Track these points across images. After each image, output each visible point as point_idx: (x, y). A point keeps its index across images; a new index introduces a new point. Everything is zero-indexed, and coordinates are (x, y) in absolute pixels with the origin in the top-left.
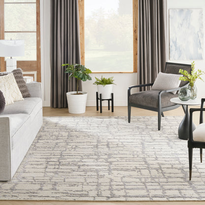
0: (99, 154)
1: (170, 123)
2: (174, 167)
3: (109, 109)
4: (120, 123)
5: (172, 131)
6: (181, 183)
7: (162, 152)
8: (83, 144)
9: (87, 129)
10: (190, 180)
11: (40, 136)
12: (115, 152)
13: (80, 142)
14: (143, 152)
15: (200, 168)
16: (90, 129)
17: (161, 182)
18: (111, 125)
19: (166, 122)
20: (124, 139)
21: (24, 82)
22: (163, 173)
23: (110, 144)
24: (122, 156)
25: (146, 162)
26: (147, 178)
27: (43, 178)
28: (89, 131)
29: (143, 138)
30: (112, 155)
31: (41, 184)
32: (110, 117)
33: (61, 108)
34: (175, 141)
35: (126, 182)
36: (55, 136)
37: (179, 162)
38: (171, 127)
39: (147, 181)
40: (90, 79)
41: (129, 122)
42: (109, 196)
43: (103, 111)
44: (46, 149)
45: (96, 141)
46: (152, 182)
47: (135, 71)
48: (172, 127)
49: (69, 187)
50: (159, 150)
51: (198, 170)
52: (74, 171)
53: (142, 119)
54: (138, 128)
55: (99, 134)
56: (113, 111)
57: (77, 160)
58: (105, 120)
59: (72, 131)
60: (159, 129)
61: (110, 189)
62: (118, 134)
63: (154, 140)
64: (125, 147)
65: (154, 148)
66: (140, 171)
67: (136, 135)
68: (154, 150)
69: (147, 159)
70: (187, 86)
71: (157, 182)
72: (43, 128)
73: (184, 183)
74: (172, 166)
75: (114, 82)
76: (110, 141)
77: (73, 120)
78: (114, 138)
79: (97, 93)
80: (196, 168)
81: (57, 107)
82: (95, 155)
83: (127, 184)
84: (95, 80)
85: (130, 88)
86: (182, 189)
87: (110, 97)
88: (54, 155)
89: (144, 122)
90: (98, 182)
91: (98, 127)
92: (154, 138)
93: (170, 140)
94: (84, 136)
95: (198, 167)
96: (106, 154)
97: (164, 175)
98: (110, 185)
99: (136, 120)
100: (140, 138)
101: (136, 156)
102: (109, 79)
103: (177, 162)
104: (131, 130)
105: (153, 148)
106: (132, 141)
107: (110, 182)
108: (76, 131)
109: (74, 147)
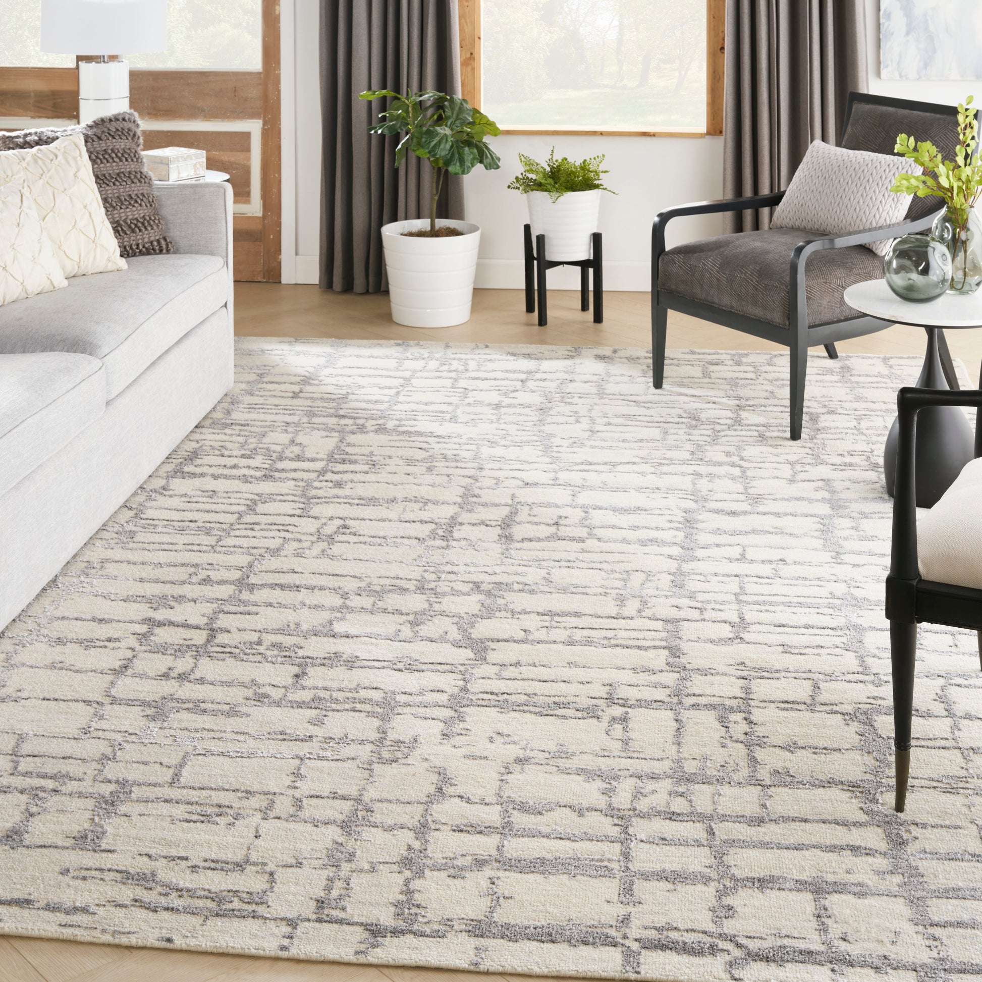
0: (443, 587)
1: (858, 399)
2: (824, 697)
3: (584, 308)
4: (611, 388)
5: (861, 446)
6: (841, 836)
7: (777, 587)
8: (381, 512)
9: (438, 416)
10: (900, 807)
11: (194, 455)
12: (533, 575)
13: (372, 501)
14: (678, 581)
15: (968, 717)
16: (454, 419)
17: (724, 818)
18: (565, 398)
19: (839, 392)
20: (604, 486)
21: (143, 178)
22: (752, 742)
23: (522, 515)
24: (558, 603)
25: (675, 652)
26: (654, 777)
27: (69, 748)
28: (446, 429)
29: (703, 485)
30: (509, 596)
31: (35, 793)
32: (575, 353)
33: (367, 292)
34: (865, 516)
35: (523, 808)
36: (268, 453)
37: (862, 659)
38: (859, 419)
39: (643, 805)
40: (493, 164)
41: (658, 383)
42: (386, 918)
43: (550, 313)
44: (181, 539)
45: (453, 494)
46: (672, 816)
47: (714, 129)
48: (864, 424)
49: (178, 833)
50: (766, 570)
51: (955, 727)
52: (261, 698)
53: (726, 371)
54: (695, 419)
55: (486, 451)
56: (598, 318)
57: (309, 619)
58: (546, 365)
59: (362, 429)
60: (795, 434)
61: (406, 862)
62: (582, 454)
63: (757, 499)
64: (591, 544)
65: (742, 558)
66: (625, 720)
67: (671, 462)
68: (736, 568)
69: (688, 630)
70: (935, 220)
71: (700, 817)
72: (229, 401)
73: (856, 837)
74: (816, 687)
75: (604, 180)
76: (526, 495)
77: (392, 363)
78: (555, 483)
79: (527, 228)
80: (950, 714)
81: (348, 288)
82: (421, 589)
83: (520, 820)
84: (519, 170)
85: (665, 218)
86: (839, 888)
87: (584, 253)
88: (207, 581)
89: (733, 383)
90: (358, 800)
91: (498, 406)
92: (759, 487)
93: (837, 505)
94: (410, 462)
95: (959, 710)
96: (477, 586)
97: (753, 761)
98: (422, 829)
99: (697, 372)
100: (686, 483)
101: (631, 607)
102: (584, 167)
103: (850, 661)
104: (655, 433)
105: (736, 552)
106: (639, 500)
107: (429, 802)
108: (381, 429)
109: (329, 529)
